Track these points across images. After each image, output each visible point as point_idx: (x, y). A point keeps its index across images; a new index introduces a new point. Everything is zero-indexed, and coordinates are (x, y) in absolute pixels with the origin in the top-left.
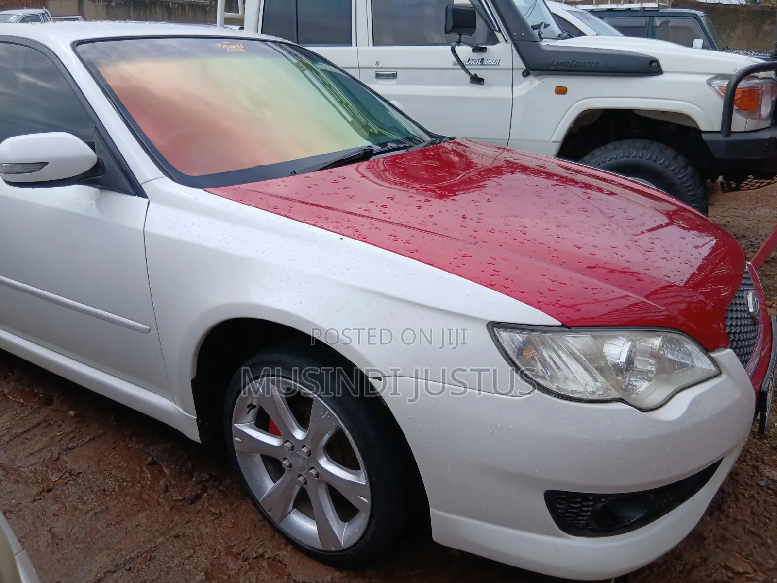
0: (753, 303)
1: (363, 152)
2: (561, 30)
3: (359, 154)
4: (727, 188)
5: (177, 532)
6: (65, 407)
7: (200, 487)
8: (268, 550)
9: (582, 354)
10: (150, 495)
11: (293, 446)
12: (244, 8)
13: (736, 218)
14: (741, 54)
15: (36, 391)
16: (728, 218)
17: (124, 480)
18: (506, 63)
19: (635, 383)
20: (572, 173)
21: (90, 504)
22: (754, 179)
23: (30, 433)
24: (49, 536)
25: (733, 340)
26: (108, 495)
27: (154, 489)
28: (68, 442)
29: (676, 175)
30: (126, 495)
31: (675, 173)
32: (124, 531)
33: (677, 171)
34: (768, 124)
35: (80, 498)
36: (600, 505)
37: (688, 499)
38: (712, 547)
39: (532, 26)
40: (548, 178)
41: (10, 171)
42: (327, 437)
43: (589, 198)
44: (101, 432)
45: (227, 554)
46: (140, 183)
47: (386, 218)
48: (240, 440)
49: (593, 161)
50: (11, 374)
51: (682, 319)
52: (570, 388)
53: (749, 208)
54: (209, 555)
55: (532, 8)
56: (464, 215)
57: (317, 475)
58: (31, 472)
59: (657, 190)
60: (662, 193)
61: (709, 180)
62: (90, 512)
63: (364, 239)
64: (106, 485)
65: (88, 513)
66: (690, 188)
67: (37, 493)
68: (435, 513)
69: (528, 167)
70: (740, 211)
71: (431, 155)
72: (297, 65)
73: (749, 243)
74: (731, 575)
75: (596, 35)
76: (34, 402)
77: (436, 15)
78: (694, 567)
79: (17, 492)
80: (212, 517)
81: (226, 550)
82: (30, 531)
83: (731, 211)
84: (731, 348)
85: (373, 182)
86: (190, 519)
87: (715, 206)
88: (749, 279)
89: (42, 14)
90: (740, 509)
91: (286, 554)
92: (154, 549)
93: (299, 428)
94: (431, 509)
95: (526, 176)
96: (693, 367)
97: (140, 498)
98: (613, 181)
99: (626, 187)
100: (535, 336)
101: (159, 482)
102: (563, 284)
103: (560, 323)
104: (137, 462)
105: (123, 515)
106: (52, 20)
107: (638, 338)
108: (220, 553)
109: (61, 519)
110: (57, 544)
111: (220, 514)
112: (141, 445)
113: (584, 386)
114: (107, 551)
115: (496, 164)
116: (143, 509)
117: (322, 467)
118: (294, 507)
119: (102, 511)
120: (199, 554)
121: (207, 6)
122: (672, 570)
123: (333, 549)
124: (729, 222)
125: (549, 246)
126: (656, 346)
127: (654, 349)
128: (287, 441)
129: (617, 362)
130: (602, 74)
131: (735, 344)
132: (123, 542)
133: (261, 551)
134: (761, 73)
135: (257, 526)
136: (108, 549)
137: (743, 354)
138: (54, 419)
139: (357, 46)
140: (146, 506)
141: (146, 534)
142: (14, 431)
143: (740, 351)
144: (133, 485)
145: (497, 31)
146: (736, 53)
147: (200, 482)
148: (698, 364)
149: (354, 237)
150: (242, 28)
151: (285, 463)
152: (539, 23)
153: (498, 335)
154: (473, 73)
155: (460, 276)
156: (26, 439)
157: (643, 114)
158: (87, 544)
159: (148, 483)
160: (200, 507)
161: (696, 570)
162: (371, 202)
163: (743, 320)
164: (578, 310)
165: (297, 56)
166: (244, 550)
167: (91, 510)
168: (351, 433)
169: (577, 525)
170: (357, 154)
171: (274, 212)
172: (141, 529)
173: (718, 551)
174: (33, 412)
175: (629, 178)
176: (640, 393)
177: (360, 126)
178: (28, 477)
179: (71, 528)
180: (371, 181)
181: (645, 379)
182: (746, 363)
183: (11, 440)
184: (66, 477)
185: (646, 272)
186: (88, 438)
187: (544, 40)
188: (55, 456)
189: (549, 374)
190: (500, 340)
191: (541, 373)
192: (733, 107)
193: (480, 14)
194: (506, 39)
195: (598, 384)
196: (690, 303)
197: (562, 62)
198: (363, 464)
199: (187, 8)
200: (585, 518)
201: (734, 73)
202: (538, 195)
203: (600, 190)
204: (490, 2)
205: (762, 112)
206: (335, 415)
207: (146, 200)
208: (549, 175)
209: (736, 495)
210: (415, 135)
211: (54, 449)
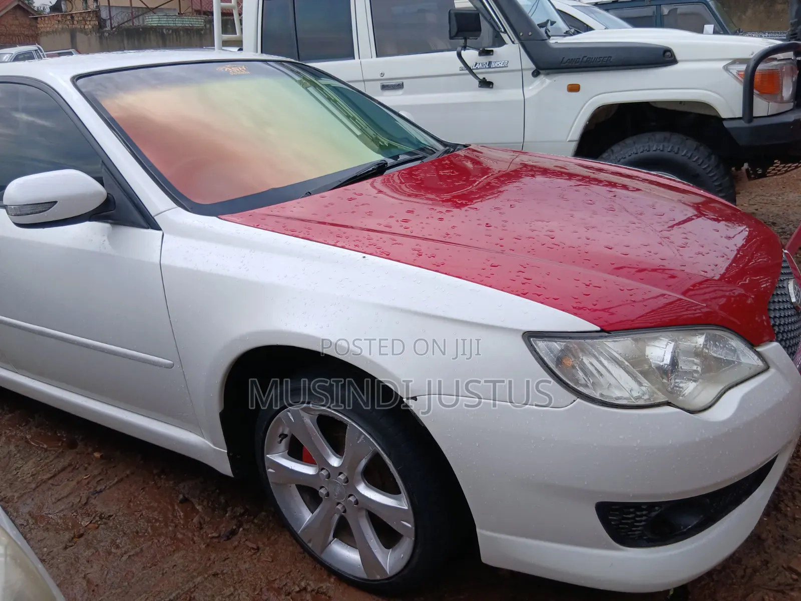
0: (795, 293)
1: (377, 166)
2: (568, 26)
3: (373, 169)
4: (753, 176)
5: (215, 570)
6: (90, 450)
7: (235, 522)
8: (310, 582)
9: (624, 359)
10: (184, 534)
11: (329, 474)
12: (242, 29)
13: (764, 205)
14: (755, 37)
15: (59, 435)
16: (755, 206)
17: (157, 520)
18: (515, 64)
19: (681, 385)
20: (594, 171)
21: (123, 547)
22: (781, 164)
23: (56, 478)
24: (85, 584)
25: (779, 332)
26: (141, 537)
27: (187, 527)
28: (95, 485)
29: (700, 165)
30: (160, 535)
31: (699, 163)
32: (161, 573)
33: (700, 161)
34: (791, 106)
35: (113, 542)
36: (654, 514)
37: (744, 501)
38: (772, 549)
39: (538, 25)
40: (570, 179)
41: (19, 213)
42: (363, 463)
43: (615, 196)
44: (128, 472)
45: (268, 590)
46: (153, 215)
47: (408, 232)
48: (274, 471)
49: (612, 157)
50: (31, 420)
51: (723, 314)
52: (615, 394)
53: (777, 194)
54: (250, 593)
55: (535, 7)
56: (487, 224)
57: (357, 502)
58: (61, 518)
59: (684, 184)
60: (689, 185)
61: (733, 169)
62: (125, 555)
63: (388, 256)
64: (138, 527)
65: (122, 556)
66: (715, 178)
67: (69, 540)
68: (482, 533)
69: (549, 170)
70: (768, 198)
71: (446, 164)
72: (300, 82)
73: (780, 230)
74: (795, 577)
75: (605, 29)
76: (58, 447)
77: (439, 21)
78: (755, 571)
79: (48, 539)
80: (250, 552)
81: (267, 585)
82: (64, 579)
83: (758, 198)
84: (777, 341)
85: (390, 196)
86: (227, 556)
87: (741, 194)
88: (788, 267)
89: (35, 50)
90: (797, 507)
91: (329, 585)
92: (193, 590)
93: (334, 454)
94: (478, 530)
95: (548, 179)
96: (740, 363)
97: (174, 538)
98: (637, 177)
99: (651, 182)
100: (573, 344)
101: (192, 520)
102: (598, 287)
103: (598, 328)
104: (168, 501)
105: (158, 556)
106: (45, 56)
107: (681, 337)
108: (261, 589)
109: (95, 566)
110: (93, 591)
111: (258, 549)
112: (171, 482)
113: (629, 392)
114: (145, 595)
115: (513, 167)
116: (178, 549)
117: (361, 493)
118: (334, 537)
119: (136, 554)
120: (240, 591)
121: (202, 30)
122: (733, 576)
123: (378, 577)
124: (757, 210)
125: (579, 249)
126: (700, 345)
127: (699, 348)
128: (323, 469)
129: (661, 364)
130: (615, 68)
131: (780, 337)
132: (161, 585)
133: (303, 584)
134: (779, 55)
135: (297, 559)
136: (145, 592)
137: (789, 346)
138: (79, 462)
139: (359, 58)
140: (181, 545)
141: (184, 575)
142: (40, 477)
143: (786, 344)
144: (167, 526)
145: (503, 32)
146: (750, 36)
147: (235, 517)
148: (743, 360)
149: (376, 254)
150: (241, 49)
151: (322, 491)
152: (545, 20)
153: (534, 345)
154: (481, 77)
155: (490, 286)
156: (52, 485)
157: (659, 106)
158: (124, 588)
159: (182, 522)
160: (236, 543)
161: (758, 574)
162: (391, 217)
163: (786, 311)
164: (612, 314)
165: (299, 73)
166: (286, 584)
167: (125, 553)
168: (389, 456)
169: (631, 536)
170: (371, 169)
171: (292, 235)
172: (179, 569)
173: (779, 552)
174: (58, 457)
175: (652, 172)
176: (686, 394)
177: (368, 139)
178: (58, 523)
179: (106, 572)
180: (388, 195)
181: (691, 380)
182: (793, 355)
183: (37, 487)
184: (97, 521)
185: (683, 268)
186: (116, 480)
187: (552, 38)
188: (84, 501)
189: (592, 381)
190: (538, 350)
191: (583, 382)
192: (753, 92)
193: (483, 15)
194: (513, 40)
195: (644, 389)
196: (729, 298)
197: (572, 59)
198: (404, 488)
199: (182, 33)
200: (639, 528)
201: (752, 57)
202: (562, 197)
203: (625, 187)
204: (492, 2)
205: (783, 95)
206: (371, 440)
207: (160, 233)
208: (571, 176)
209: (793, 493)
210: (426, 144)
211: (81, 493)
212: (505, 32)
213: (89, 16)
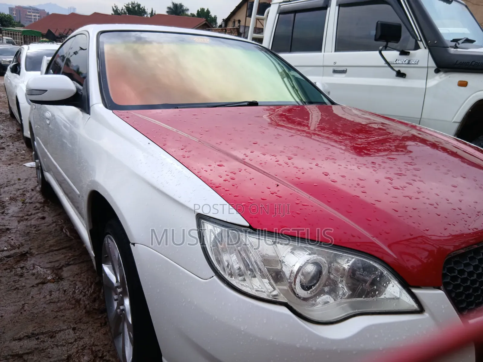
11: (118, 286)
18: (423, 63)
23: (59, 251)
24: (21, 307)
28: (71, 260)
32: (55, 317)
46: (90, 106)
48: (104, 275)
57: (123, 310)
63: (163, 146)
67: (37, 283)
76: (73, 236)
92: (57, 332)
110: (21, 313)
119: (54, 303)
125: (301, 170)
128: (117, 282)
138: (75, 247)
139: (324, 52)
142: (52, 248)
151: (115, 297)
153: (202, 225)
156: (55, 254)
174: (68, 241)
183: (48, 252)
184: (56, 279)
186: (81, 261)
188: (60, 267)
193: (407, 28)
194: (425, 46)
197: (464, 62)
207: (90, 116)
211: (62, 262)
212: (421, 40)
213: (234, 31)
